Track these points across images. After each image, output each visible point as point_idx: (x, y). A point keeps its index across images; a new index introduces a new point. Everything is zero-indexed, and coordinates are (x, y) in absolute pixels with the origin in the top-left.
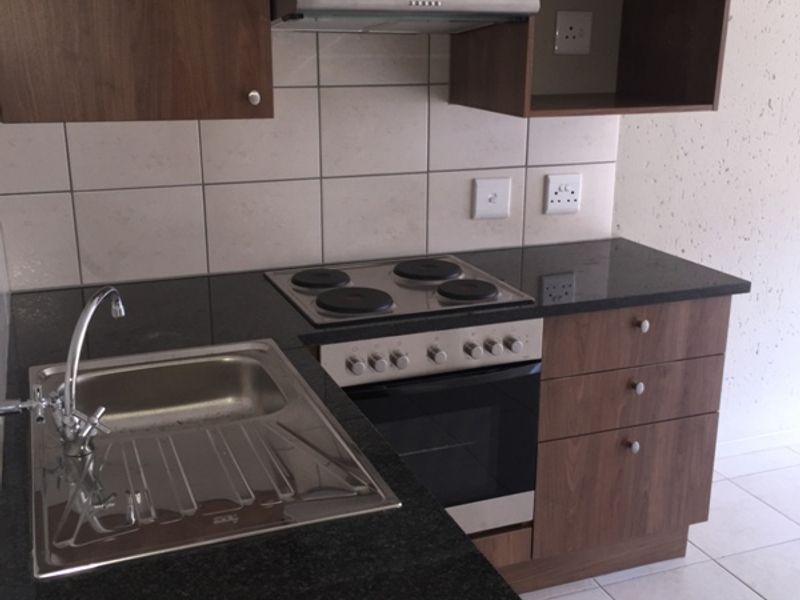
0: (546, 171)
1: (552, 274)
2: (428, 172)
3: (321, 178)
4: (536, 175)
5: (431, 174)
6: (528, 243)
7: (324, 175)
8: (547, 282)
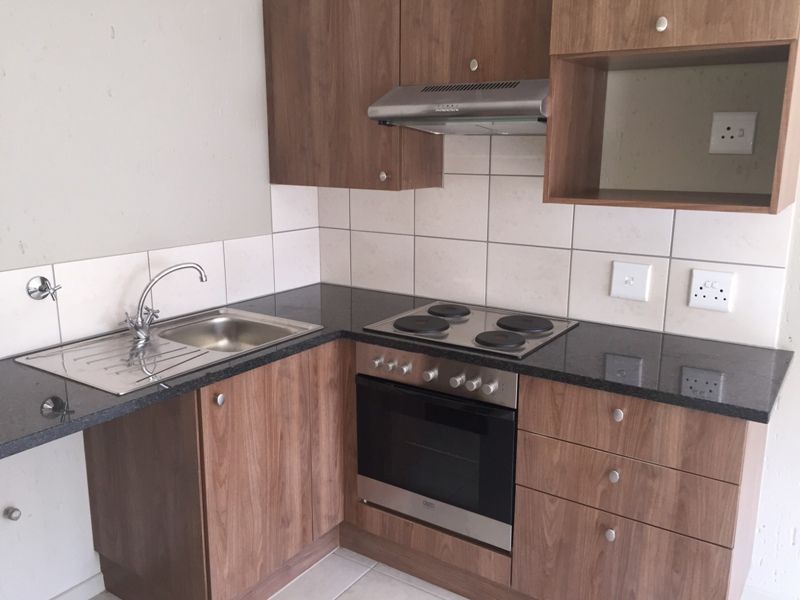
0: (691, 264)
1: (693, 367)
2: (572, 249)
3: (488, 242)
4: (681, 267)
5: (574, 252)
6: (669, 330)
7: (490, 240)
8: (687, 373)
